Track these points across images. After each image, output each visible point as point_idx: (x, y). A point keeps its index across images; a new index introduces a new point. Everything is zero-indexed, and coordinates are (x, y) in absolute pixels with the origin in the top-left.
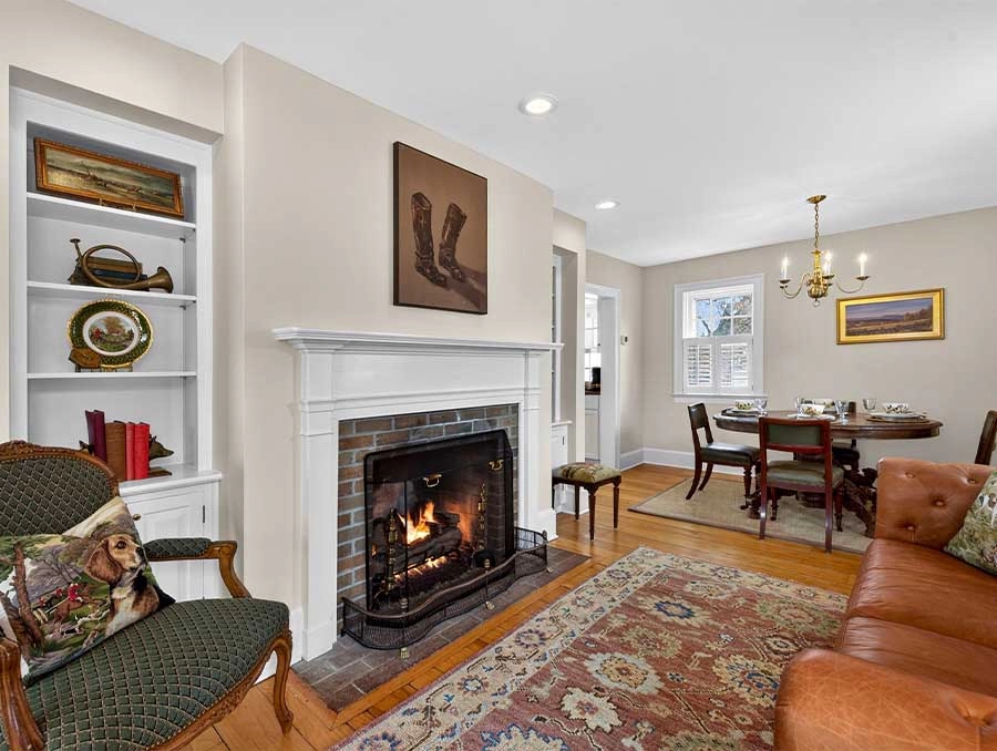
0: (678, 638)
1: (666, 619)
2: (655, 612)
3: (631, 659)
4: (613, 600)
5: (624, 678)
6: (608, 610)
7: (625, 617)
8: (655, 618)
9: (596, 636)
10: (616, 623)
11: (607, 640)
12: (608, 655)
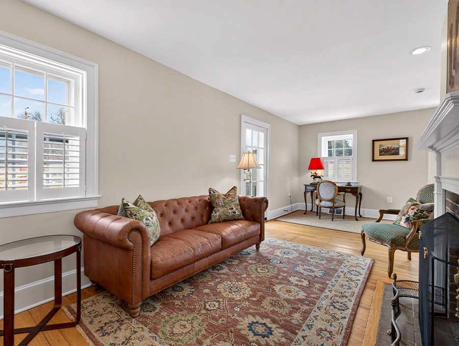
0: (263, 307)
1: (267, 321)
2: (274, 326)
3: (287, 296)
4: (303, 337)
5: (288, 289)
6: (304, 327)
7: (293, 321)
8: (274, 321)
9: (305, 308)
10: (297, 316)
11: (299, 305)
12: (297, 297)
